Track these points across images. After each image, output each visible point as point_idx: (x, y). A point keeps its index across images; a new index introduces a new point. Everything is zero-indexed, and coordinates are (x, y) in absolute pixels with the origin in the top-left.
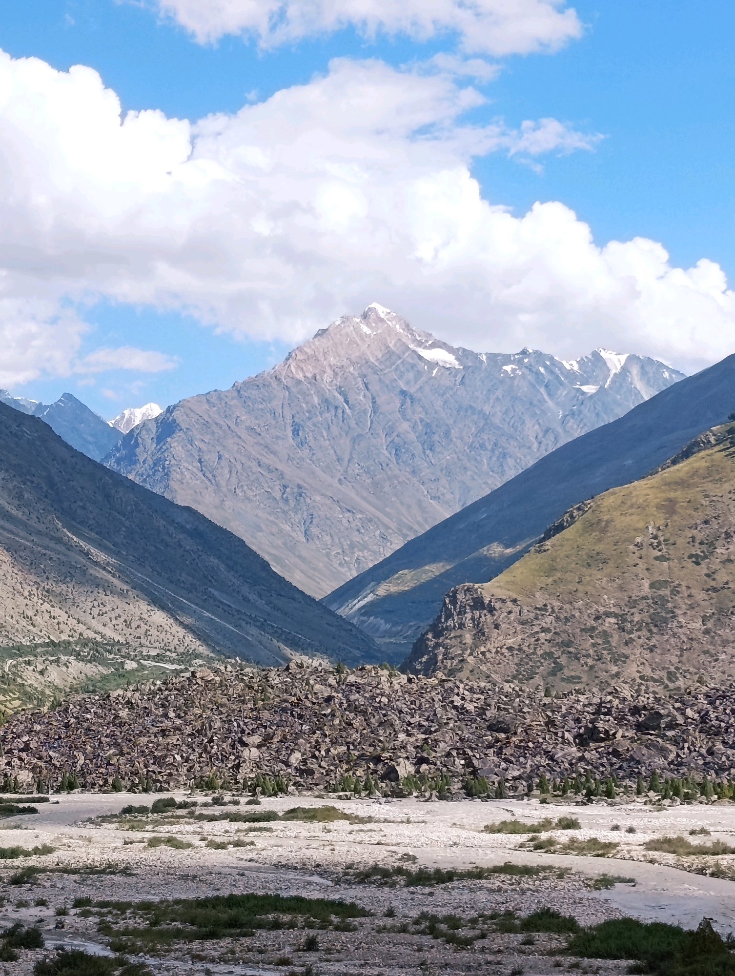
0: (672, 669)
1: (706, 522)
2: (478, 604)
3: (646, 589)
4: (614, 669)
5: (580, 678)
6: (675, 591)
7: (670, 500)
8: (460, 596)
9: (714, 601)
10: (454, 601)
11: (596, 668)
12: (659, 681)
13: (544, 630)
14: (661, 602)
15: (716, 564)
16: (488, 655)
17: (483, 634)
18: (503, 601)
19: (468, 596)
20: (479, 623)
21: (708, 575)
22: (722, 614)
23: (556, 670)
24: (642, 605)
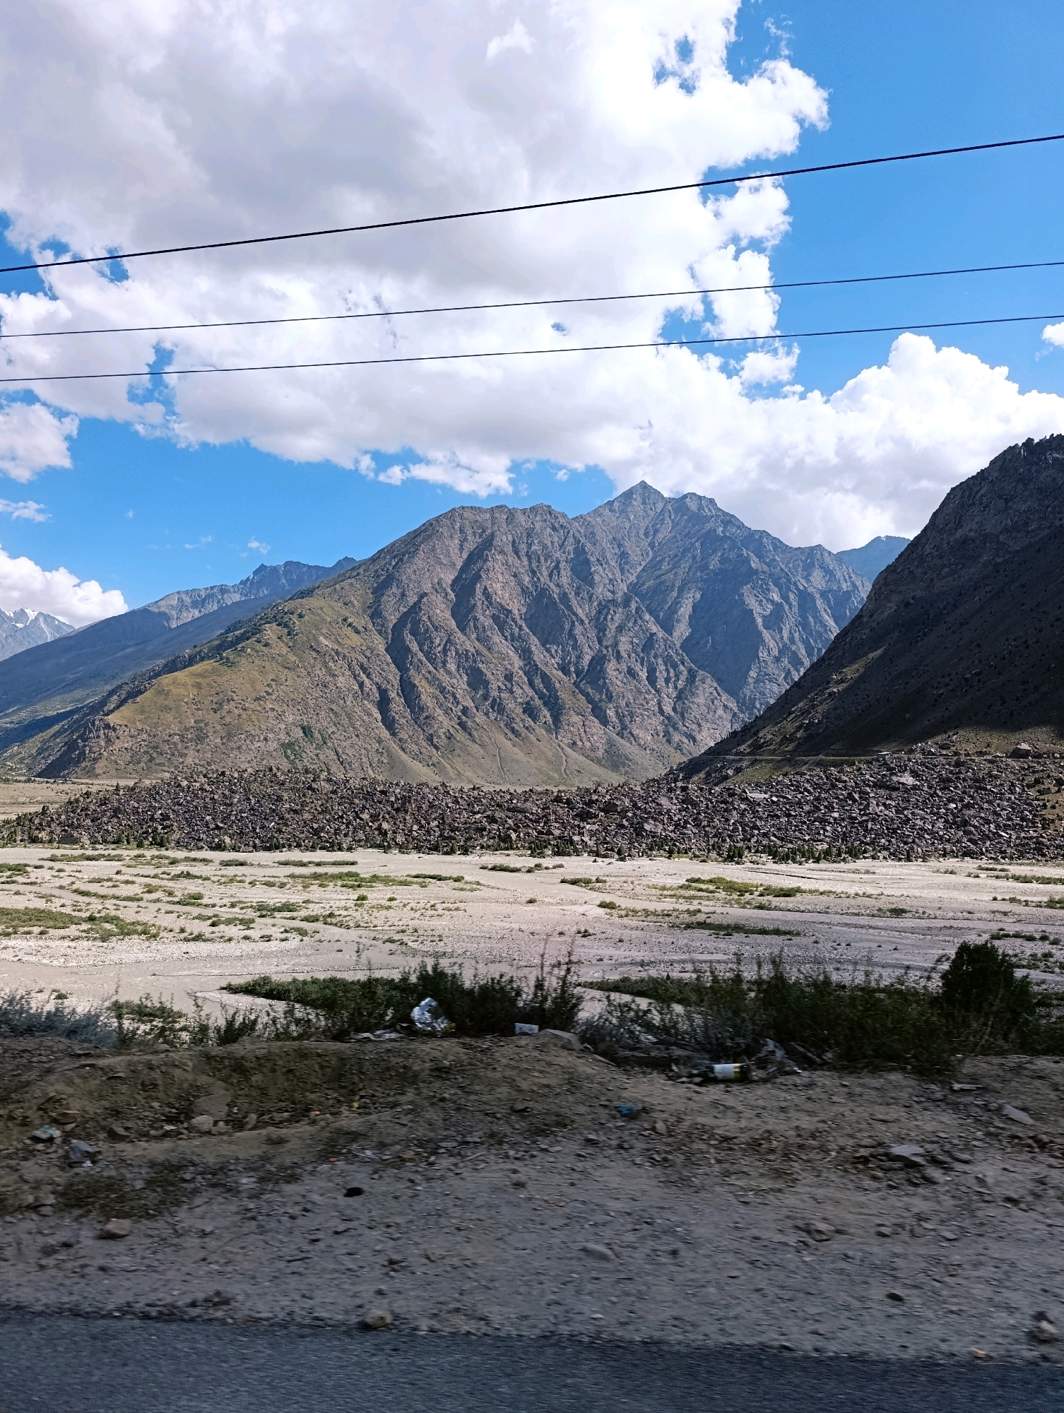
1: (217, 694)
2: (107, 726)
3: (193, 724)
4: (181, 760)
6: (206, 725)
7: (197, 683)
8: (97, 723)
9: (225, 730)
10: (93, 725)
11: (172, 759)
12: (203, 766)
13: (143, 740)
14: (200, 729)
15: (224, 713)
16: (114, 751)
17: (111, 741)
18: (121, 726)
19: (102, 723)
20: (107, 736)
21: (220, 718)
22: (230, 736)
23: (152, 759)
24: (192, 730)
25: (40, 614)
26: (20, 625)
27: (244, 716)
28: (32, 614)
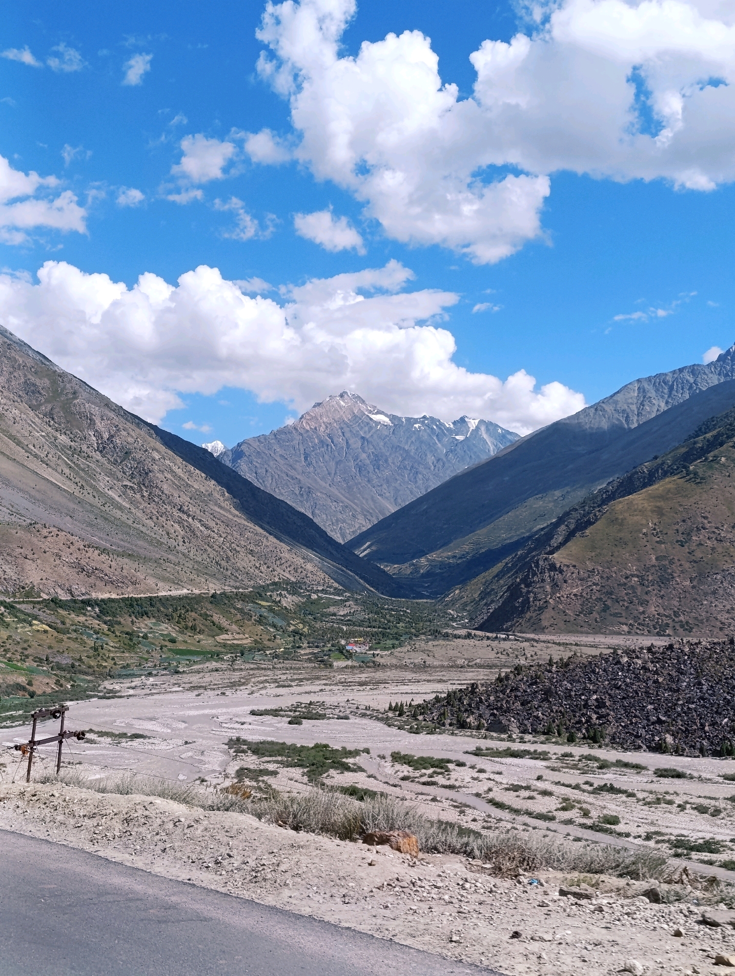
0: (676, 609)
1: (684, 521)
2: (553, 567)
3: (654, 561)
4: (641, 609)
5: (621, 614)
6: (671, 562)
7: (658, 507)
8: (541, 563)
9: (695, 569)
10: (537, 566)
11: (630, 608)
13: (594, 584)
14: (663, 568)
15: (693, 546)
16: (562, 599)
17: (557, 586)
18: (568, 566)
19: (546, 563)
20: (553, 580)
21: (689, 553)
22: (702, 576)
23: (606, 608)
24: (653, 570)
25: (482, 422)
26: (460, 438)
27: (720, 550)
28: (473, 424)
